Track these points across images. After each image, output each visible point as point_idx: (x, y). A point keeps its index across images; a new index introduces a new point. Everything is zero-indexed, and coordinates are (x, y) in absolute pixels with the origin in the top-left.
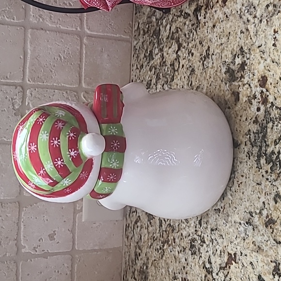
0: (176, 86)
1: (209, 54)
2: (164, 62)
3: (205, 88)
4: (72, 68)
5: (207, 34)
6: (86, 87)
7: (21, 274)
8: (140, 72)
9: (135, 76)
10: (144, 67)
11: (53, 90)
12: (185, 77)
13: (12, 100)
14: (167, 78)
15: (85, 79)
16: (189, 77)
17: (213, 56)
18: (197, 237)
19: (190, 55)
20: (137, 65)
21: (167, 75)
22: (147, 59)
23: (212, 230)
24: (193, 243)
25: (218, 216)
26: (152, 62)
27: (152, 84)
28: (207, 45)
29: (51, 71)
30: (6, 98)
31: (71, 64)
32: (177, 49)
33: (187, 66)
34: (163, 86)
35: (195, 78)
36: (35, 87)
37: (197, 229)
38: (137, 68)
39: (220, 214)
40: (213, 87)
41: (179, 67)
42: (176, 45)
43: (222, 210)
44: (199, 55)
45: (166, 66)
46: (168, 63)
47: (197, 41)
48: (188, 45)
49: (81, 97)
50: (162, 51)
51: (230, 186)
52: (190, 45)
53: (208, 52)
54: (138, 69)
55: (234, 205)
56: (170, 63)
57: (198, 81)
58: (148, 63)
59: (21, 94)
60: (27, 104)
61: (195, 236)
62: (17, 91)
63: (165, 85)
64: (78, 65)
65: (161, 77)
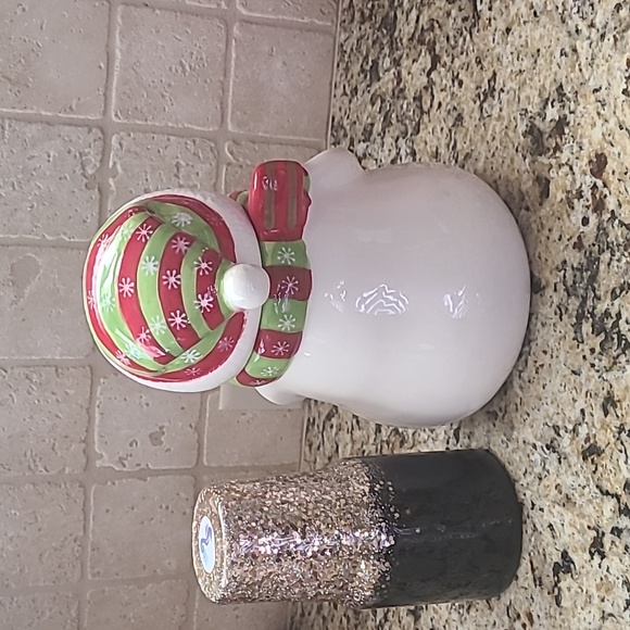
0: (423, 145)
1: (494, 90)
2: (402, 90)
3: (483, 159)
4: (207, 89)
5: (492, 45)
6: (236, 131)
7: (93, 508)
8: (350, 102)
9: (340, 109)
10: (360, 93)
11: (166, 137)
12: (442, 129)
13: (81, 156)
14: (405, 125)
15: (233, 113)
16: (450, 131)
17: (502, 95)
19: (456, 83)
20: (344, 87)
21: (406, 118)
22: (366, 77)
25: (492, 426)
26: (376, 86)
27: (374, 132)
28: (492, 70)
29: (163, 96)
30: (69, 152)
31: (206, 81)
32: (429, 66)
33: (449, 107)
34: (396, 141)
35: (462, 135)
36: (128, 130)
37: (450, 446)
38: (345, 94)
39: (497, 423)
40: (498, 161)
41: (431, 106)
42: (429, 57)
43: (500, 414)
44: (473, 86)
45: (405, 98)
46: (410, 94)
47: (472, 56)
48: (452, 62)
49: (224, 151)
50: (399, 65)
51: (521, 368)
52: (457, 63)
53: (492, 84)
54: (346, 95)
55: (525, 408)
56: (413, 95)
57: (468, 143)
58: (368, 86)
59: (99, 144)
60: (111, 164)
62: (91, 137)
63: (401, 139)
64: (219, 84)
65: (394, 121)
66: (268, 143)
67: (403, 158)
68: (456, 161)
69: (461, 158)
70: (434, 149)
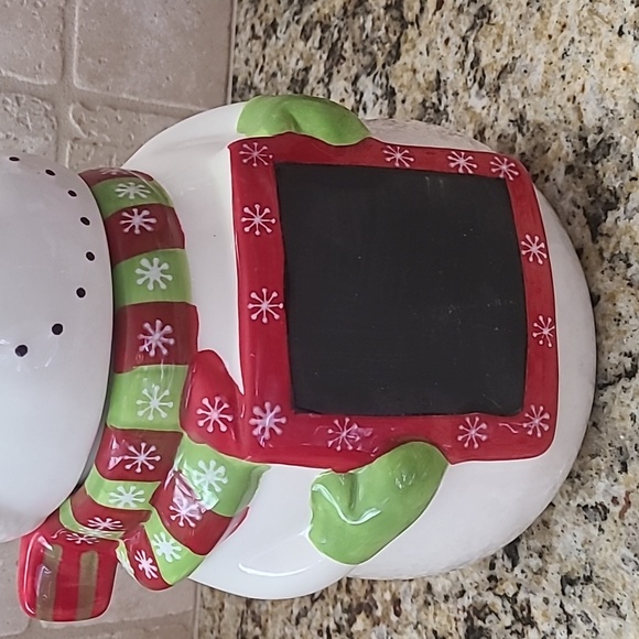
0: (408, 75)
3: (541, 68)
4: (38, 18)
6: (85, 88)
8: (264, 46)
9: (247, 62)
10: (281, 28)
14: (371, 53)
15: (80, 59)
16: (464, 39)
18: (498, 601)
20: (253, 27)
21: (372, 43)
23: (567, 581)
24: (480, 623)
25: (595, 532)
26: (311, 9)
27: (311, 79)
31: (35, 5)
34: (354, 83)
35: (491, 39)
37: (498, 572)
38: (255, 37)
39: (608, 525)
40: (575, 61)
41: (422, 10)
45: (368, 12)
49: (67, 119)
54: (258, 38)
57: (504, 49)
58: (296, 14)
61: (489, 598)
63: (363, 77)
64: (57, 11)
65: (348, 53)
66: (137, 111)
67: (370, 105)
68: (481, 86)
69: (490, 77)
70: (433, 77)
